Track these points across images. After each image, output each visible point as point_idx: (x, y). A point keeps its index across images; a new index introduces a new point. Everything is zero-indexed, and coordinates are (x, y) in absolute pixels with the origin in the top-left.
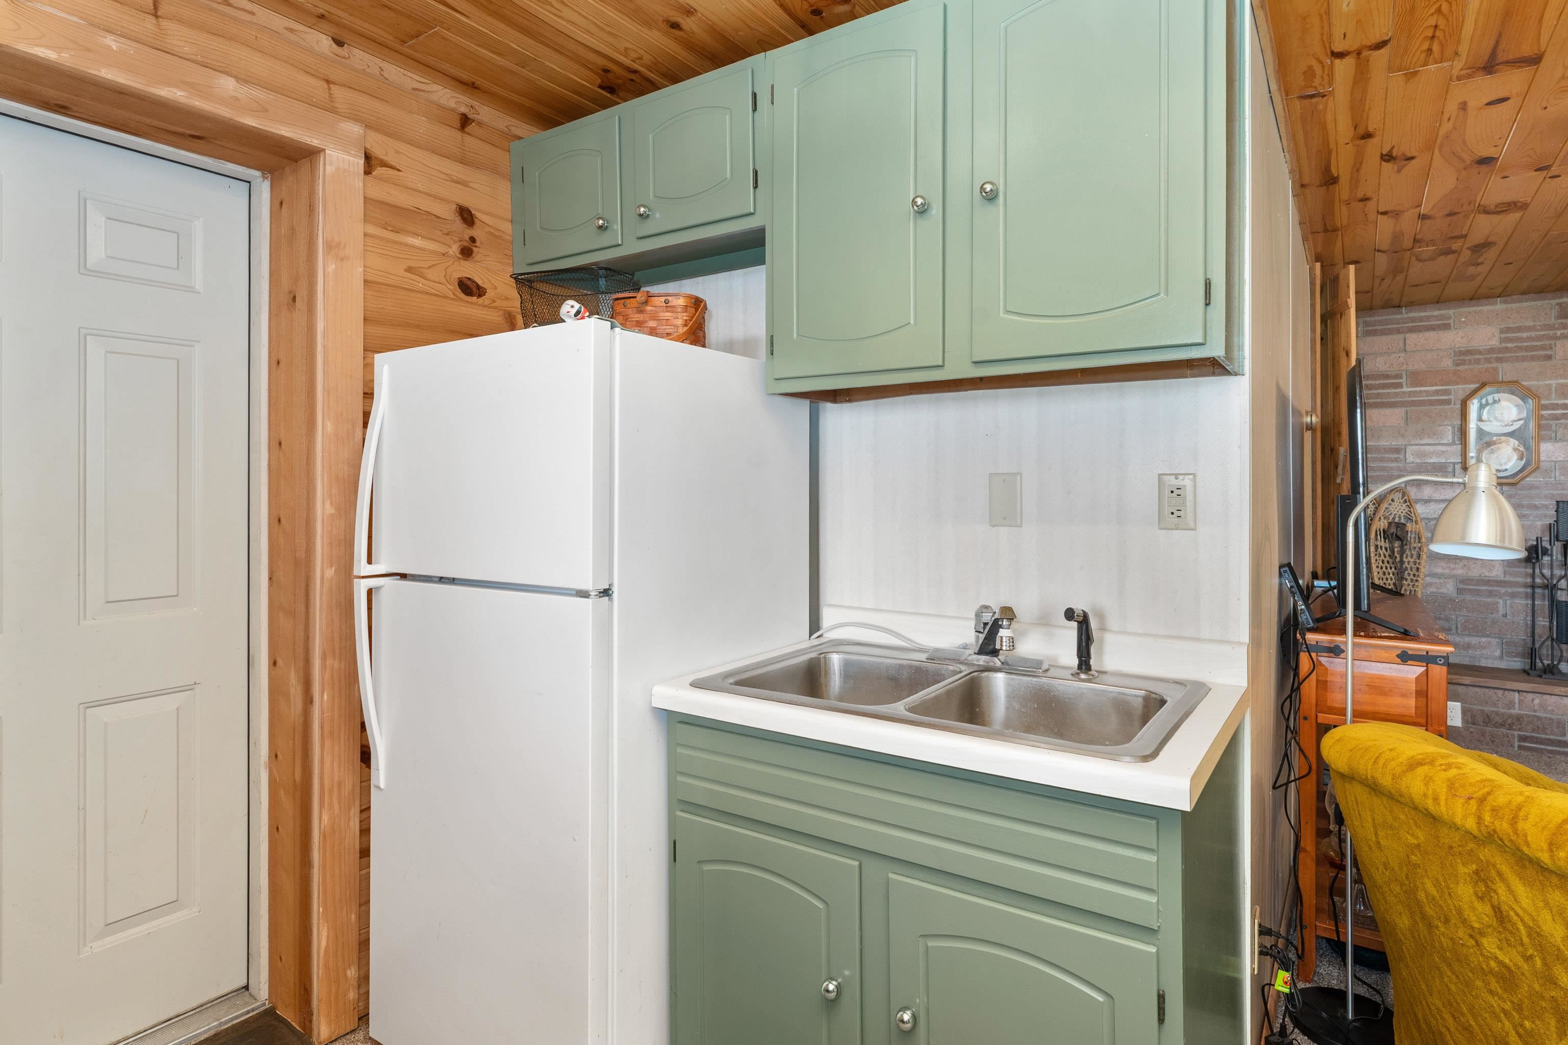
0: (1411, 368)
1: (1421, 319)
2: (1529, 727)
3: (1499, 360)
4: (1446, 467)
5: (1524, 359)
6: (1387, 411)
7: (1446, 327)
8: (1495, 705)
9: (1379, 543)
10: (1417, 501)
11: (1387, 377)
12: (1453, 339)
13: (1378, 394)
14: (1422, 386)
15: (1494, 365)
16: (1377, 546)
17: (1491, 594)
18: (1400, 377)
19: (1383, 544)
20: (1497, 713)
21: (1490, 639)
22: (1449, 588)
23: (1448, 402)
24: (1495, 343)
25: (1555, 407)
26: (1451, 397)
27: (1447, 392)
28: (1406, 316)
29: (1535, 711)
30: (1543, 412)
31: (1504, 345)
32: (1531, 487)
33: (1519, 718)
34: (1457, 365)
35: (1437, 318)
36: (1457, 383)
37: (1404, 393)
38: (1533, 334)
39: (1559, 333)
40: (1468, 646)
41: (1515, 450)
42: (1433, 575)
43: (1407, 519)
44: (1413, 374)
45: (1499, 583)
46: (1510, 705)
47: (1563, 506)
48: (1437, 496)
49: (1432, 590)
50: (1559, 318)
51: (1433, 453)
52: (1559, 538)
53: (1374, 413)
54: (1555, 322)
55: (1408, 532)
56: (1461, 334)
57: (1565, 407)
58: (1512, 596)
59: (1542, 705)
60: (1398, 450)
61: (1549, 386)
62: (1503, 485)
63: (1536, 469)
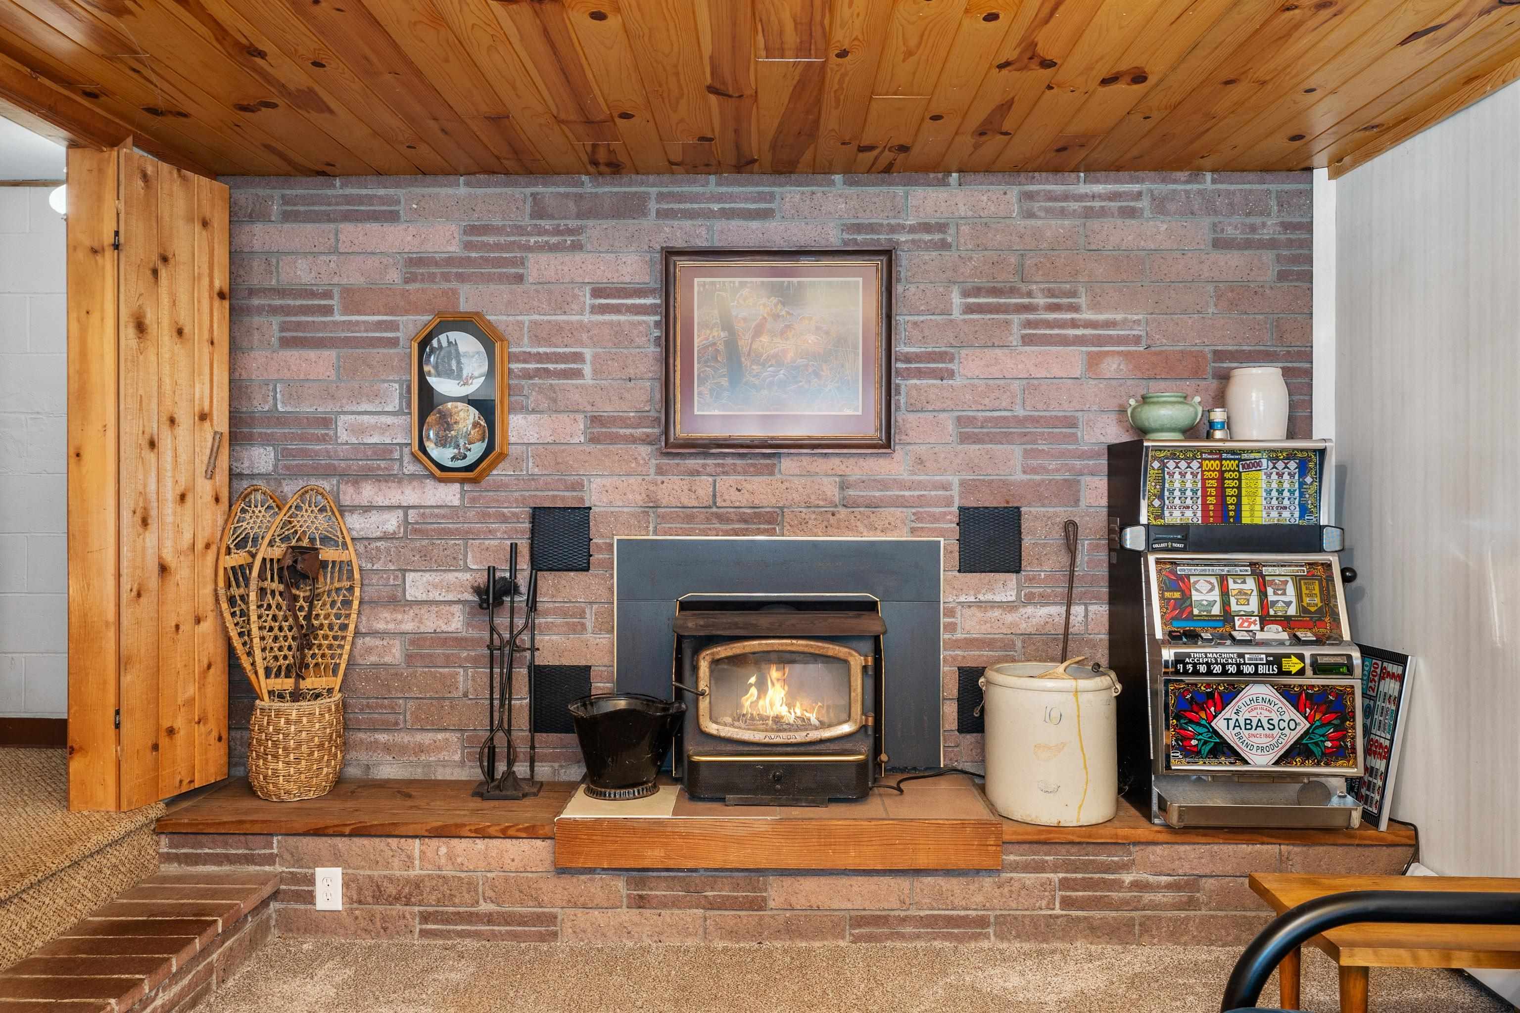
0: (344, 281)
1: (360, 200)
2: (433, 898)
3: (461, 278)
4: (391, 452)
5: (489, 279)
6: (312, 354)
7: (392, 217)
8: (387, 866)
9: (266, 584)
10: (353, 509)
11: (313, 294)
12: (397, 238)
13: (299, 324)
14: (359, 313)
15: (454, 284)
16: (262, 591)
17: (448, 662)
18: (327, 295)
19: (277, 586)
20: (391, 880)
21: (448, 735)
22: (395, 654)
23: (394, 343)
24: (454, 249)
25: (527, 357)
26: (398, 334)
27: (393, 326)
28: (341, 192)
29: (440, 869)
30: (513, 366)
31: (466, 254)
32: (499, 487)
33: (417, 884)
34: (407, 281)
35: (383, 200)
36: (407, 312)
37: (335, 323)
38: (502, 239)
39: (532, 240)
40: (421, 749)
41: (475, 425)
42: (374, 633)
43: (325, 540)
44: (348, 292)
45: (459, 641)
46: (409, 862)
47: (539, 515)
48: (380, 501)
49: (373, 659)
50: (532, 217)
51: (375, 427)
52: (537, 565)
53: (293, 356)
54: (527, 221)
55: (324, 564)
56: (412, 230)
57: (540, 358)
58: (476, 661)
59: (451, 857)
60: (326, 422)
61: (520, 324)
62: (462, 481)
63: (502, 456)
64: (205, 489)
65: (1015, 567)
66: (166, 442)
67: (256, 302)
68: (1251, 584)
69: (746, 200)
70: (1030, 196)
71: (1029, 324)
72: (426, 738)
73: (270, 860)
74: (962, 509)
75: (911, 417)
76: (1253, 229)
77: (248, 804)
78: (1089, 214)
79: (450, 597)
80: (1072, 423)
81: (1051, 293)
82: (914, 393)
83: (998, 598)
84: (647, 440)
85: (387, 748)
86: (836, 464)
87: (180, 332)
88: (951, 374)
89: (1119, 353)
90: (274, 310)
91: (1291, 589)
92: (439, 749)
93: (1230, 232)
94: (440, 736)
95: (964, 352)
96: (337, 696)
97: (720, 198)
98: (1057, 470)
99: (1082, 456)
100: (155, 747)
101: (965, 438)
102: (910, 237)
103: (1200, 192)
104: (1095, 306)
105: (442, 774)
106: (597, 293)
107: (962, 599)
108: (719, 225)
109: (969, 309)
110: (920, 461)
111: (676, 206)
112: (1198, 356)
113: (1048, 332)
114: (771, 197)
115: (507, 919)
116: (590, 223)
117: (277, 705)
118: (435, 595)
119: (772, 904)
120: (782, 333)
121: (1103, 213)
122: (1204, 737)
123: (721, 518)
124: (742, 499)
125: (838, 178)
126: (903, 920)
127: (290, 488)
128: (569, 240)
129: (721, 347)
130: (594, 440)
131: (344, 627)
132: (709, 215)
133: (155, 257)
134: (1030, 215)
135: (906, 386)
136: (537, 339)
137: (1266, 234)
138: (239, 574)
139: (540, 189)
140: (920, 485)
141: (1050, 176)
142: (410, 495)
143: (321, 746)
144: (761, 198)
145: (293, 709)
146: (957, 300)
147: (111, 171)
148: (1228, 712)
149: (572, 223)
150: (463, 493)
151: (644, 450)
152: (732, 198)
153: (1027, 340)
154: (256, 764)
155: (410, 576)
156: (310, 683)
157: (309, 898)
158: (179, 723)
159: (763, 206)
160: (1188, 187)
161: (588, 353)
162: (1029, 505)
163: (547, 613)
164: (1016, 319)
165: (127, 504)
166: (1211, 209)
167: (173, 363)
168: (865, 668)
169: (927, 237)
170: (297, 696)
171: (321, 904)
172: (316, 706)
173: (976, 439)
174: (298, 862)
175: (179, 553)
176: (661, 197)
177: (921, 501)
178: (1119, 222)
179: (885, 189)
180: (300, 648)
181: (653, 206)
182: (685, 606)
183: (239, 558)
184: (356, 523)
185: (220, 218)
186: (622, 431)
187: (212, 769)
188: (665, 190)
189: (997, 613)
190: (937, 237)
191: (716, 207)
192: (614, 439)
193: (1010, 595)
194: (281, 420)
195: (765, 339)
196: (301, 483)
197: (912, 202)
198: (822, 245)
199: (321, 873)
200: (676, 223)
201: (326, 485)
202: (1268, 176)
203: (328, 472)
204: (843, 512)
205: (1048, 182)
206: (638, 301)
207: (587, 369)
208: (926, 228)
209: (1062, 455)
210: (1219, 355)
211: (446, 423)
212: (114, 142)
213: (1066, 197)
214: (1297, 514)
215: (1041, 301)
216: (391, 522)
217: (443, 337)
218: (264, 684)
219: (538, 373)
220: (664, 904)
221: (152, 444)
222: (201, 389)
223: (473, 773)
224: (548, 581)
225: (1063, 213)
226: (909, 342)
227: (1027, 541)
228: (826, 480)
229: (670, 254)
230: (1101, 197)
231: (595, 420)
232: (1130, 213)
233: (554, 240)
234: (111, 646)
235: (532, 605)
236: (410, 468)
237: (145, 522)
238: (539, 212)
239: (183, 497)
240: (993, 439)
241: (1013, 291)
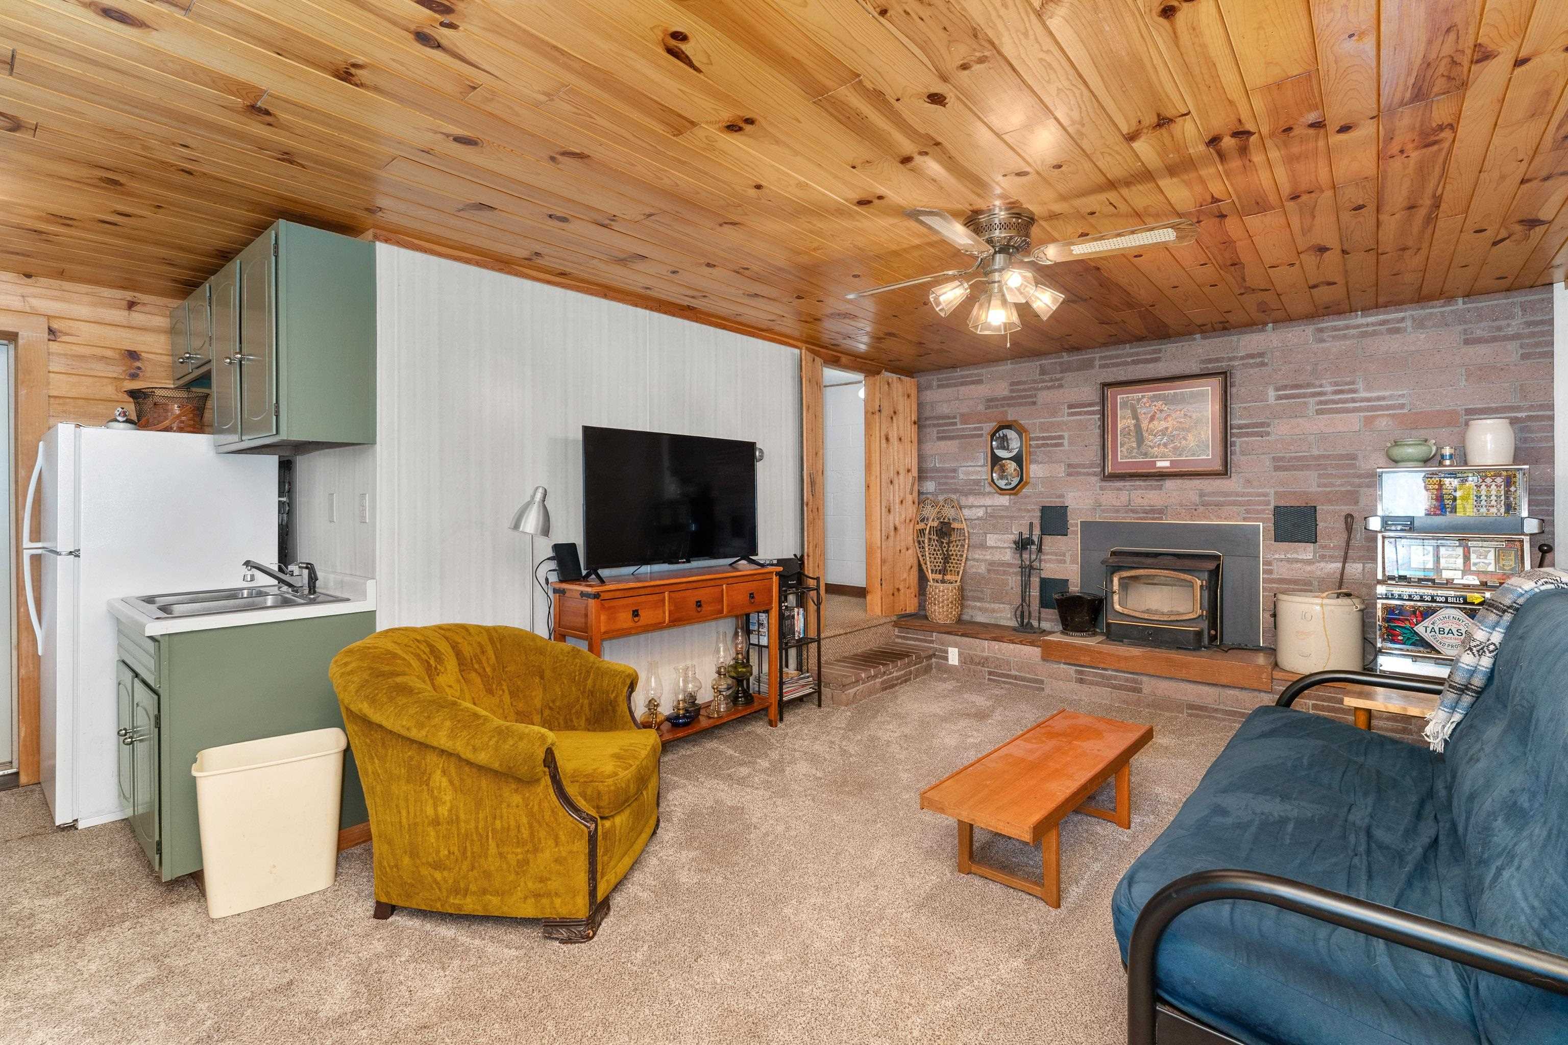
0: (961, 411)
1: (967, 376)
2: (993, 666)
3: (1009, 405)
4: (980, 482)
5: (1021, 404)
6: (949, 443)
7: (980, 382)
8: (975, 650)
9: (932, 536)
10: (965, 507)
11: (949, 418)
12: (982, 391)
13: (944, 430)
14: (967, 424)
15: (1006, 409)
16: (930, 539)
17: (1005, 573)
18: (955, 417)
19: (935, 537)
20: (977, 656)
21: (1004, 606)
22: (982, 569)
23: (981, 436)
24: (1006, 393)
25: (1038, 438)
26: (983, 432)
27: (981, 429)
28: (960, 373)
29: (995, 654)
30: (1032, 443)
31: (1011, 395)
32: (1026, 497)
33: (987, 659)
34: (986, 409)
35: (977, 375)
36: (986, 422)
37: (958, 429)
38: (1027, 386)
39: (1040, 385)
40: (993, 611)
41: (1015, 470)
42: (974, 560)
43: (954, 519)
44: (962, 415)
45: (1010, 565)
46: (983, 650)
47: (1045, 510)
48: (976, 503)
49: (974, 570)
50: (1040, 375)
51: (973, 472)
52: (1044, 531)
53: (942, 443)
54: (1038, 377)
55: (954, 529)
56: (988, 387)
57: (1044, 438)
58: (1016, 574)
59: (999, 650)
60: (954, 470)
61: (1035, 424)
62: (1010, 494)
63: (1027, 483)
64: (909, 498)
65: (1312, 538)
66: (896, 481)
67: (928, 422)
68: (1460, 551)
69: (1146, 354)
70: (1321, 330)
71: (1321, 403)
72: (996, 606)
73: (932, 642)
74: (1276, 508)
75: (1242, 458)
76: (1499, 329)
77: (925, 622)
78: (1364, 335)
79: (1005, 545)
80: (1354, 457)
81: (1336, 384)
82: (1245, 445)
83: (1300, 557)
84: (1095, 474)
85: (980, 609)
86: (1196, 483)
87: (900, 439)
88: (1268, 434)
89: (1387, 415)
90: (934, 425)
91: (1491, 556)
92: (1001, 612)
93: (1479, 333)
94: (1002, 606)
95: (1276, 421)
96: (958, 583)
97: (1131, 355)
98: (1342, 485)
99: (1359, 476)
100: (893, 595)
101: (1277, 468)
102: (1241, 362)
103: (1452, 311)
104: (1369, 388)
105: (1003, 622)
106: (1070, 406)
107: (1277, 556)
108: (1131, 368)
109: (1280, 398)
110: (1248, 482)
111: (1108, 362)
112: (1454, 413)
113: (1334, 406)
114: (1160, 351)
115: (1023, 679)
116: (1066, 375)
117: (936, 584)
118: (999, 544)
119: (1144, 691)
120: (1165, 418)
121: (1374, 333)
122: (1408, 636)
123: (1133, 511)
124: (1145, 502)
125: (1198, 336)
126: (1216, 710)
127: (941, 498)
128: (1057, 383)
129: (1132, 428)
130: (1069, 475)
131: (962, 556)
132: (1126, 364)
133: (892, 413)
134: (1322, 341)
135: (1239, 443)
136: (1042, 430)
137: (1510, 331)
138: (922, 531)
139: (1043, 362)
140: (1248, 494)
141: (1336, 317)
142: (988, 501)
143: (952, 602)
144: (1155, 352)
145: (941, 586)
146: (1272, 394)
147: (878, 384)
148: (1427, 622)
149: (1058, 376)
150: (1010, 500)
151: (1094, 479)
152: (1138, 354)
153: (1319, 412)
154: (928, 607)
155: (988, 536)
156: (948, 577)
157: (946, 659)
158: (901, 587)
159: (1155, 356)
160: (1443, 309)
161: (1066, 435)
162: (1323, 505)
163: (1048, 554)
164: (1312, 400)
165: (884, 504)
166: (1462, 320)
167: (898, 452)
168: (1201, 586)
169: (1252, 361)
170: (943, 582)
171: (950, 662)
172: (950, 586)
173: (1286, 469)
174: (942, 644)
175: (901, 523)
176: (1101, 358)
177: (1248, 503)
178: (1387, 337)
179: (1226, 338)
180: (944, 563)
181: (1097, 363)
182: (1114, 554)
183: (921, 526)
184: (966, 512)
185: (914, 392)
186: (1083, 470)
187: (913, 608)
188: (1103, 354)
189: (1299, 565)
190: (1258, 360)
191: (1129, 360)
192: (1078, 474)
193: (1310, 556)
194: (937, 470)
195: (1155, 422)
196: (945, 496)
197: (1242, 343)
198: (1188, 372)
199: (950, 649)
200: (1109, 370)
201: (954, 497)
202: (1515, 293)
203: (955, 491)
204: (1201, 508)
205: (1334, 320)
206: (1089, 409)
207: (1066, 442)
208: (1252, 356)
209: (1347, 476)
210: (1469, 412)
211: (1003, 469)
212: (879, 373)
213: (1347, 327)
214: (1503, 510)
215: (1329, 389)
216: (980, 513)
217: (1001, 432)
218: (930, 576)
219: (1043, 445)
220: (1092, 683)
221: (891, 482)
222: (908, 460)
223: (1013, 623)
224: (1047, 540)
225: (1345, 337)
226: (1241, 418)
227: (1321, 525)
228: (1191, 493)
229: (1105, 385)
230: (1373, 324)
231: (1069, 466)
232: (1397, 331)
233: (1049, 384)
234: (879, 555)
235: (1040, 550)
236: (988, 489)
237: (889, 511)
238: (1043, 372)
239: (902, 502)
240: (1295, 468)
241: (1309, 385)
